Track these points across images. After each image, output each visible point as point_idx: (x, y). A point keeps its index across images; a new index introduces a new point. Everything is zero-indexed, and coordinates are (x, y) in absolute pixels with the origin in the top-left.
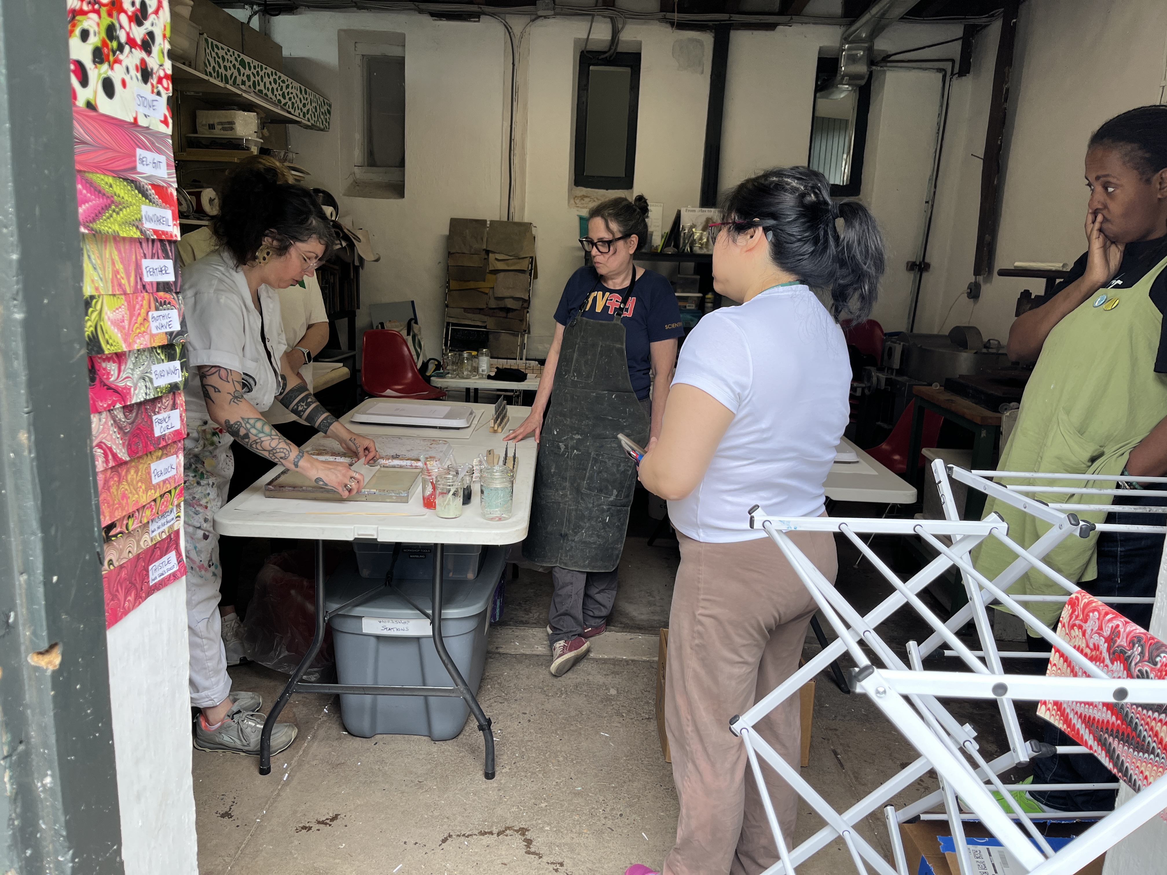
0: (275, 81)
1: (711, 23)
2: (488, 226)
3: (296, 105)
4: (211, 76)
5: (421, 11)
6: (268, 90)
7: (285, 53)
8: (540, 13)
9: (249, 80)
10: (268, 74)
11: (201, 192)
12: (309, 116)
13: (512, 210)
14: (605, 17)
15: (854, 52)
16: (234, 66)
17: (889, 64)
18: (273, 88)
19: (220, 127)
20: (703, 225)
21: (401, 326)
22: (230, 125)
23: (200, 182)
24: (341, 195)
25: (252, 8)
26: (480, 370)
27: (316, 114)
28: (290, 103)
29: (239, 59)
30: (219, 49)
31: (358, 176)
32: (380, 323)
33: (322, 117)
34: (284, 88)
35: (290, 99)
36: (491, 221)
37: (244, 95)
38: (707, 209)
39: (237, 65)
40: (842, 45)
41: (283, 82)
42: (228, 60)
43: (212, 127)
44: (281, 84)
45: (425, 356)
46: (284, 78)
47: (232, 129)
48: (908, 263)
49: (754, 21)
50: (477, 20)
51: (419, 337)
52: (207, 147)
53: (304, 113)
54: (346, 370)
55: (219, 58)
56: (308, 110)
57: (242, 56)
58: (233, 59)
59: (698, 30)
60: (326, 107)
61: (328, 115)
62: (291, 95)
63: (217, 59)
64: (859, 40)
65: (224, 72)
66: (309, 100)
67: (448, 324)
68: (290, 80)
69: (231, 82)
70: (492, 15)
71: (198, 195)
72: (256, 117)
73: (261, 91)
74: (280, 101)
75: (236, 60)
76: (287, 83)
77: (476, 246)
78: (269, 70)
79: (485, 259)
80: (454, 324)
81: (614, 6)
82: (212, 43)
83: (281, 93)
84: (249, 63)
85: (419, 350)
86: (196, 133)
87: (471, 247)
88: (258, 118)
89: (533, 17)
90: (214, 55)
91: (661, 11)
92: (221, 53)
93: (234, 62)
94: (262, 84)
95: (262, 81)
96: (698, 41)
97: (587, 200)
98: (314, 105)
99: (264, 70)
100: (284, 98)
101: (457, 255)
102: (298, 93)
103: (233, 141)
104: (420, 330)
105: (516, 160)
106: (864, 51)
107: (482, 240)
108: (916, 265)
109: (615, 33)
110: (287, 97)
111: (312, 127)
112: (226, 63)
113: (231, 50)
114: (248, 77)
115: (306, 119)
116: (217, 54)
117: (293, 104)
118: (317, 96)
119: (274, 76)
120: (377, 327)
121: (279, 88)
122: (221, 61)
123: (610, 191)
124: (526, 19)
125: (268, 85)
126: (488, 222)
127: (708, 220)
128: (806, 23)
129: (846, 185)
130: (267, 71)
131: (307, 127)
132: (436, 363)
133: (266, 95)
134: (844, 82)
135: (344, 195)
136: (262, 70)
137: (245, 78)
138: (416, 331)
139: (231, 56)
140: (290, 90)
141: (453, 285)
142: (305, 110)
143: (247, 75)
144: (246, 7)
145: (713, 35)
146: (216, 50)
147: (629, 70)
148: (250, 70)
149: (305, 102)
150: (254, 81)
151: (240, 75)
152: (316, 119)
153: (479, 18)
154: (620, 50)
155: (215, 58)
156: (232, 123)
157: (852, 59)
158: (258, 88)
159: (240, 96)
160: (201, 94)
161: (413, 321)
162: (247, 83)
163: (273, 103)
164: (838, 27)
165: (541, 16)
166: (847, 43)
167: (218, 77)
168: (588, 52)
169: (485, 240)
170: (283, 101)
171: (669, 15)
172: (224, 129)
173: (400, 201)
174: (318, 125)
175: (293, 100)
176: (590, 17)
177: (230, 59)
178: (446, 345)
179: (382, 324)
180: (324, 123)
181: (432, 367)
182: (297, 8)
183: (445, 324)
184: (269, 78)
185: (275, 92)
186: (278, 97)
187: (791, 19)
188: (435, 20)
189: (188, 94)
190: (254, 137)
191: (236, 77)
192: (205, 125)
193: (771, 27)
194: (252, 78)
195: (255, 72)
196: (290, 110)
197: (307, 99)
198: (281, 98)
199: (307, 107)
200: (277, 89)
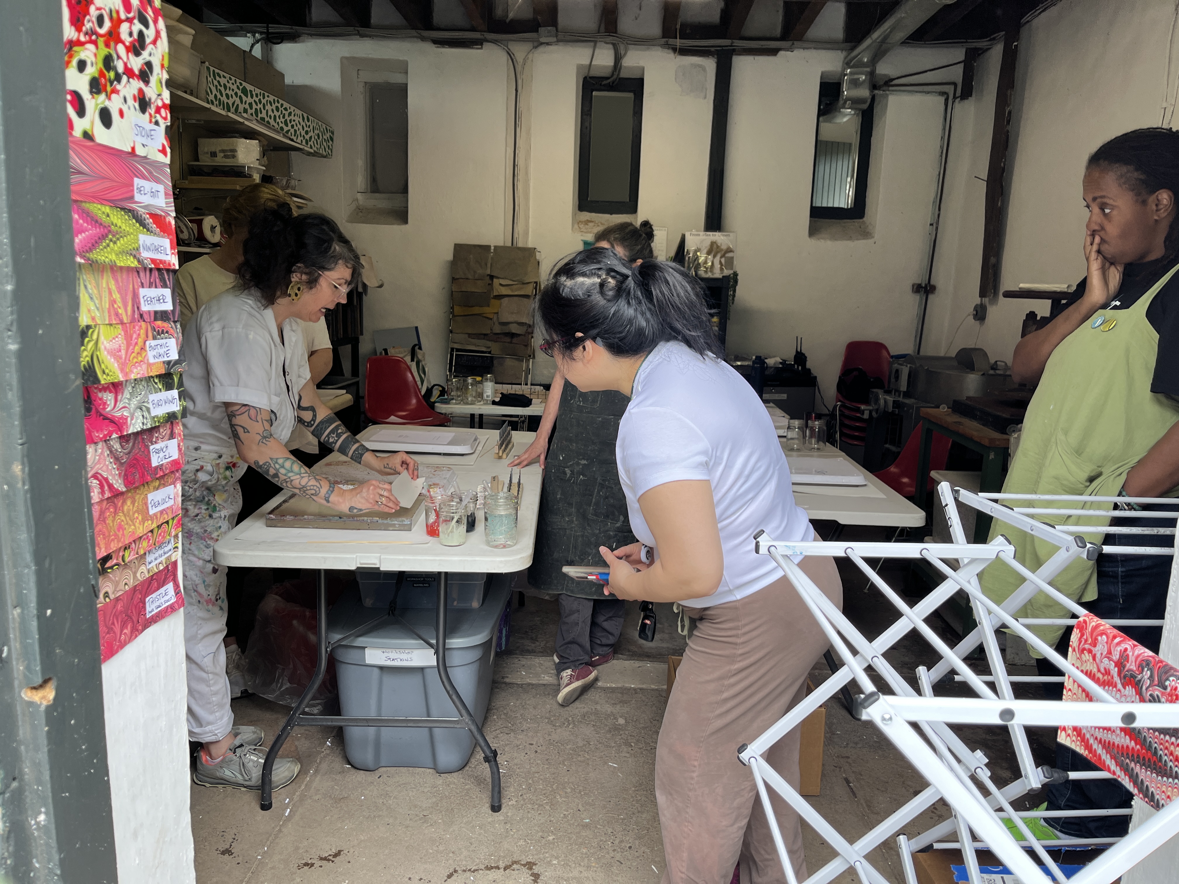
0: (277, 109)
1: (713, 49)
2: (492, 251)
3: (298, 132)
4: (213, 103)
5: (423, 39)
6: (271, 118)
7: (288, 81)
8: (543, 40)
9: (251, 108)
10: (270, 102)
11: (202, 219)
12: (311, 143)
13: (516, 235)
14: (606, 43)
15: (856, 76)
16: (236, 94)
17: (891, 88)
18: (275, 116)
19: (222, 155)
20: (708, 248)
21: (405, 352)
22: (232, 153)
23: (201, 209)
24: (344, 221)
25: (254, 36)
26: (485, 396)
27: (319, 141)
28: (292, 131)
29: (241, 87)
30: (220, 77)
31: (361, 203)
32: (384, 350)
33: (325, 144)
34: (286, 117)
35: (292, 126)
36: (495, 247)
37: (246, 123)
38: (711, 233)
39: (239, 93)
40: (844, 69)
41: (286, 109)
42: (230, 88)
43: (214, 154)
44: (284, 112)
45: (429, 381)
46: (286, 105)
47: (234, 157)
48: (913, 286)
49: (757, 47)
50: (480, 47)
51: (423, 363)
52: (209, 174)
53: (306, 140)
54: (349, 397)
55: (221, 86)
56: (311, 138)
57: (244, 84)
58: (235, 87)
59: (700, 56)
60: (328, 135)
61: (330, 142)
62: (293, 123)
63: (219, 87)
64: (860, 64)
65: (226, 100)
66: (311, 127)
67: (452, 349)
68: (293, 108)
69: (233, 110)
70: (494, 42)
71: (199, 223)
72: (258, 144)
73: (263, 119)
74: (282, 129)
75: (238, 88)
76: (289, 111)
77: (480, 271)
78: (272, 98)
79: (489, 284)
80: (458, 350)
81: (616, 32)
82: (214, 71)
83: (283, 120)
84: (251, 91)
85: (423, 376)
86: (198, 160)
87: (475, 272)
88: (260, 146)
89: (536, 44)
90: (216, 83)
91: (663, 37)
92: (223, 81)
93: (236, 90)
94: (264, 112)
95: (264, 109)
96: (700, 66)
97: (591, 224)
98: (316, 132)
99: (266, 98)
100: (287, 125)
101: (461, 280)
102: (301, 120)
103: (235, 169)
104: (424, 356)
105: (520, 186)
106: (866, 76)
107: (486, 265)
108: (922, 287)
109: (618, 59)
110: (290, 125)
111: (315, 154)
112: (227, 91)
113: (233, 78)
114: (250, 105)
115: (309, 146)
116: (219, 82)
117: (295, 131)
118: (320, 123)
119: (276, 104)
120: (381, 353)
121: (281, 116)
122: (222, 89)
123: (614, 216)
124: (528, 46)
125: (270, 113)
126: (492, 248)
127: (713, 244)
128: (807, 48)
129: (851, 208)
130: (269, 99)
131: (309, 154)
132: (441, 389)
133: (268, 122)
134: (847, 106)
135: (348, 221)
136: (264, 98)
137: (247, 106)
138: (420, 357)
139: (233, 84)
140: (292, 117)
141: (457, 310)
142: (307, 137)
143: (249, 103)
144: (248, 35)
145: (716, 60)
146: (218, 78)
147: (631, 95)
148: (252, 97)
149: (307, 129)
150: (256, 109)
151: (242, 102)
152: (319, 146)
153: (482, 44)
154: (624, 74)
155: (216, 86)
156: (234, 151)
157: (855, 83)
158: (260, 115)
159: (242, 123)
160: (202, 122)
161: (417, 347)
162: (249, 111)
163: (276, 131)
164: (839, 52)
165: (542, 44)
166: (849, 68)
167: (220, 106)
168: (590, 78)
169: (489, 265)
170: (286, 129)
171: (671, 41)
172: (226, 157)
173: (403, 227)
174: (321, 152)
175: (295, 127)
176: (592, 44)
177: (232, 87)
178: (450, 370)
179: (386, 350)
180: (327, 149)
181: (436, 393)
182: (299, 36)
183: (450, 350)
184: (271, 105)
185: (278, 120)
186: (281, 125)
187: (793, 44)
188: (438, 47)
189: (190, 122)
190: (256, 165)
191: (238, 105)
192: (207, 153)
193: (774, 52)
194: (254, 106)
195: (257, 100)
196: (293, 137)
197: (309, 126)
198: (283, 125)
199: (310, 135)
200: (279, 117)
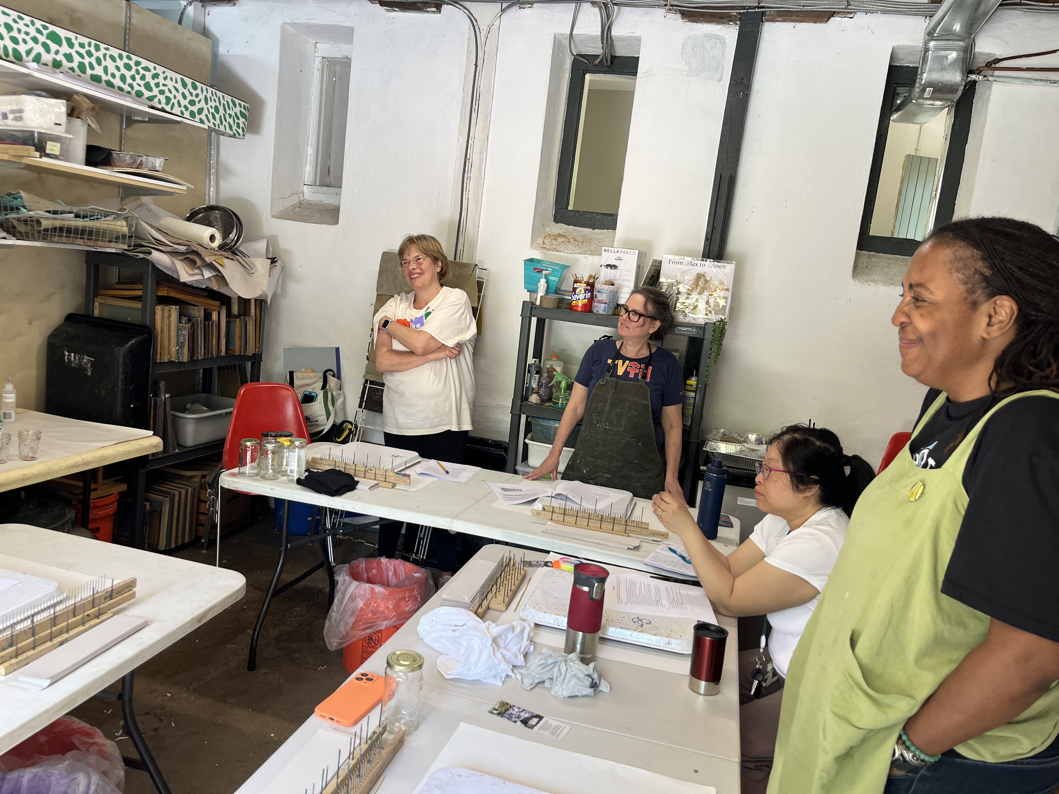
0: (128, 67)
3: (174, 101)
5: (372, 1)
6: (114, 77)
7: (223, 50)
9: (70, 60)
10: (112, 57)
12: (203, 116)
13: (460, 247)
15: (943, 53)
16: (34, 38)
17: (996, 73)
18: (123, 76)
19: (12, 116)
20: (691, 283)
24: (269, 216)
27: (217, 116)
28: (161, 98)
29: (45, 31)
31: (306, 197)
32: (290, 373)
34: (148, 79)
35: (162, 92)
38: (698, 262)
39: (42, 39)
40: (926, 43)
41: (147, 69)
43: (5, 116)
44: (142, 72)
46: (145, 63)
49: (796, 8)
50: (437, 10)
53: (192, 112)
54: (157, 440)
56: (200, 111)
57: (52, 28)
58: (30, 30)
59: (719, 23)
60: (237, 110)
61: (241, 119)
62: (162, 88)
64: (952, 36)
65: (11, 45)
66: (202, 97)
67: (367, 380)
68: (160, 70)
70: (454, 4)
73: (96, 78)
74: (139, 94)
75: (39, 31)
76: (153, 72)
78: (115, 52)
80: (372, 382)
83: (142, 83)
84: (67, 38)
85: (332, 408)
88: (69, 107)
89: (505, 5)
93: (34, 34)
94: (98, 68)
95: (99, 65)
96: (717, 37)
97: (560, 240)
98: (212, 103)
99: (103, 51)
100: (149, 90)
102: (179, 86)
105: (471, 186)
106: (958, 53)
109: (606, 26)
110: (156, 90)
111: (211, 131)
113: (26, 18)
114: (68, 57)
115: (197, 120)
117: (168, 99)
118: (219, 94)
119: (126, 61)
121: (138, 77)
123: (597, 231)
124: (496, 8)
125: (112, 70)
128: (872, 12)
130: (108, 53)
132: (350, 426)
133: (108, 82)
134: (926, 96)
135: (273, 217)
136: (97, 50)
137: (60, 58)
138: (332, 385)
139: (26, 25)
140: (161, 81)
142: (195, 109)
143: (65, 54)
145: (736, 28)
148: (70, 47)
149: (194, 98)
150: (81, 63)
151: (48, 52)
152: (217, 122)
153: (439, 8)
154: (617, 51)
156: (20, 111)
157: (941, 63)
158: (89, 71)
159: (31, 76)
161: (329, 373)
162: (66, 65)
163: (126, 95)
165: (513, 5)
166: (936, 41)
168: (578, 55)
170: (147, 94)
172: (16, 119)
173: (326, 228)
174: (223, 129)
175: (168, 94)
177: (24, 29)
180: (234, 127)
183: (364, 381)
184: (114, 61)
185: (130, 81)
186: (137, 88)
187: (849, 4)
190: (55, 131)
191: (38, 53)
193: (822, 18)
194: (77, 59)
195: (83, 51)
196: (163, 105)
197: (197, 95)
198: (143, 89)
199: (198, 106)
200: (133, 78)
